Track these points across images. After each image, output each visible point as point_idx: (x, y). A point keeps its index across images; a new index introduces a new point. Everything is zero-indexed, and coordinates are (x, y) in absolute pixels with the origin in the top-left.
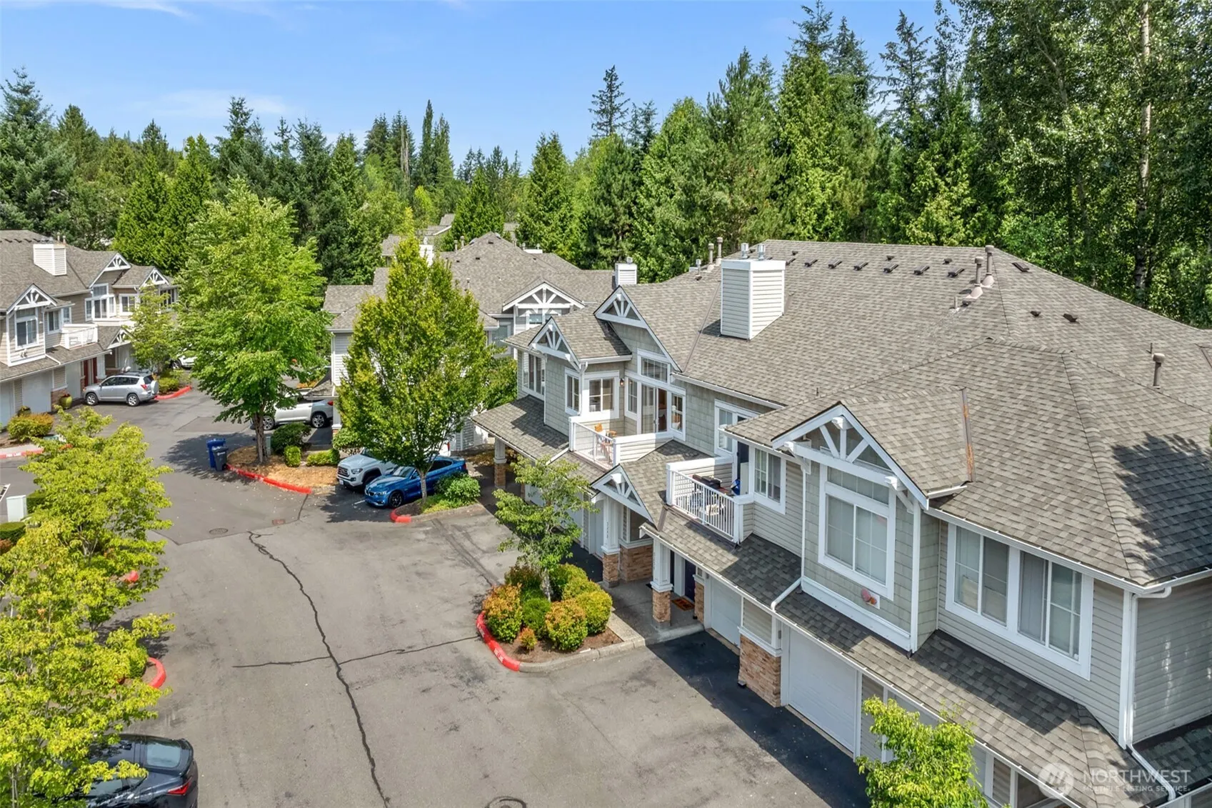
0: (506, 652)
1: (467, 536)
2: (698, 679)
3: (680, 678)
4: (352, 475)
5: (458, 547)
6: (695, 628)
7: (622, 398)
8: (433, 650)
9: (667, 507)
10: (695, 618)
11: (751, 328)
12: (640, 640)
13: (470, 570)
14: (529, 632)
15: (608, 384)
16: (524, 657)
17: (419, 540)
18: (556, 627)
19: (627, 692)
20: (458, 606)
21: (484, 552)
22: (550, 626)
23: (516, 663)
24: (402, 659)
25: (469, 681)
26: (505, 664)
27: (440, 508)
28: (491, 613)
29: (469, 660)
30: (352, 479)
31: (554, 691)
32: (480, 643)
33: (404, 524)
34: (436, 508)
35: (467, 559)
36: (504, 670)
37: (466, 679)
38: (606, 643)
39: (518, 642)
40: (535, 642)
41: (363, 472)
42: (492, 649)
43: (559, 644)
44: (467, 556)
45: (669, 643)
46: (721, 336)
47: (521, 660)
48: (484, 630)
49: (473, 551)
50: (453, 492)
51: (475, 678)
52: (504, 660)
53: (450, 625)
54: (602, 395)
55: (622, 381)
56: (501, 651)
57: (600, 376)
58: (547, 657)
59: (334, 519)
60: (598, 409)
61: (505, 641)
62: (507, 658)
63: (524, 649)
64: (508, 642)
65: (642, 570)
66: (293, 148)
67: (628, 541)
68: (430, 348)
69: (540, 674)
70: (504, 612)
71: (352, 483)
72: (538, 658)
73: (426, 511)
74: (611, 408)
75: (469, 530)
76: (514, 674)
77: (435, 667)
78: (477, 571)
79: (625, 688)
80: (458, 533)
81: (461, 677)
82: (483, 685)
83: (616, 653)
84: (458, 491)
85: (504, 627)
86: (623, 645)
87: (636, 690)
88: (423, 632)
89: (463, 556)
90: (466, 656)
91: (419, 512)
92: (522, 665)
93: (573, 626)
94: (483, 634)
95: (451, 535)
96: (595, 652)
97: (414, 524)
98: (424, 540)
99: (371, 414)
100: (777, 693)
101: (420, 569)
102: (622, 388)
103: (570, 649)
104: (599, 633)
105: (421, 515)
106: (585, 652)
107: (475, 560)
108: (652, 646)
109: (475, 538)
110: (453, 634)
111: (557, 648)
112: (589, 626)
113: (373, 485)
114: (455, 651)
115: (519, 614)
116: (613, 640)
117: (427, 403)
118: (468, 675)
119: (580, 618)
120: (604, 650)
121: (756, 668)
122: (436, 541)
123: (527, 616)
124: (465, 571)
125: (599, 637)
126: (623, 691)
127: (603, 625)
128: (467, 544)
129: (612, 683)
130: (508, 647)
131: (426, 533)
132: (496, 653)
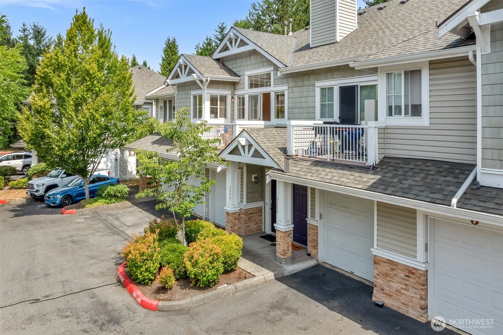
0: (144, 293)
1: (117, 219)
2: (335, 303)
3: (318, 304)
4: (36, 188)
5: (109, 225)
6: (311, 263)
7: (233, 110)
8: (69, 298)
9: (288, 157)
10: (309, 255)
11: (338, 34)
12: (270, 275)
13: (116, 237)
14: (167, 271)
15: (223, 99)
16: (162, 296)
17: (79, 223)
18: (195, 264)
19: (272, 322)
20: (103, 261)
21: (129, 226)
22: (188, 264)
23: (155, 303)
24: (33, 309)
25: (103, 324)
26: (143, 304)
27: (100, 204)
28: (130, 256)
29: (106, 304)
30: (37, 191)
31: (195, 328)
32: (120, 288)
33: (69, 215)
34: (95, 204)
35: (114, 231)
36: (142, 311)
37: (100, 323)
38: (239, 279)
39: (157, 284)
40: (173, 281)
41: (45, 186)
42: (131, 292)
43: (197, 281)
44: (115, 229)
45: (295, 275)
46: (311, 48)
47: (159, 300)
48: (125, 277)
49: (120, 227)
50: (108, 193)
51: (109, 322)
52: (142, 301)
53: (93, 275)
54: (219, 107)
55: (232, 98)
56: (139, 293)
57: (218, 92)
58: (185, 294)
59: (16, 216)
60: (216, 117)
61: (143, 283)
62: (145, 299)
63: (163, 289)
64: (146, 284)
65: (255, 226)
66: (30, 39)
67: (245, 203)
68: (92, 84)
69: (180, 311)
70: (142, 254)
71: (36, 194)
72: (177, 296)
73: (88, 206)
74: (225, 117)
75: (118, 216)
76: (153, 313)
77: (68, 313)
78: (122, 237)
79: (268, 318)
80: (109, 217)
81: (96, 321)
82: (118, 328)
83: (250, 287)
84: (112, 192)
85: (143, 269)
86: (255, 279)
87: (281, 319)
88: (64, 283)
89: (112, 230)
90: (103, 300)
91: (83, 207)
92: (161, 304)
93: (211, 263)
94: (122, 280)
95: (105, 219)
96: (231, 287)
97: (78, 214)
98: (83, 223)
99: (44, 130)
100: (425, 308)
101: (74, 238)
102: (233, 103)
103: (208, 285)
104: (232, 270)
105: (84, 209)
106: (222, 288)
107: (121, 231)
108: (281, 279)
109: (123, 220)
110: (94, 282)
111: (195, 285)
112: (224, 263)
113: (51, 192)
114: (94, 296)
115: (157, 256)
116: (245, 276)
117: (87, 120)
118: (103, 318)
119: (217, 254)
120: (240, 284)
121: (395, 286)
122: (91, 223)
123: (165, 259)
124: (111, 238)
125: (232, 275)
126: (267, 321)
127: (235, 263)
128: (116, 223)
129: (255, 314)
130: (147, 289)
131: (86, 219)
132: (134, 296)
